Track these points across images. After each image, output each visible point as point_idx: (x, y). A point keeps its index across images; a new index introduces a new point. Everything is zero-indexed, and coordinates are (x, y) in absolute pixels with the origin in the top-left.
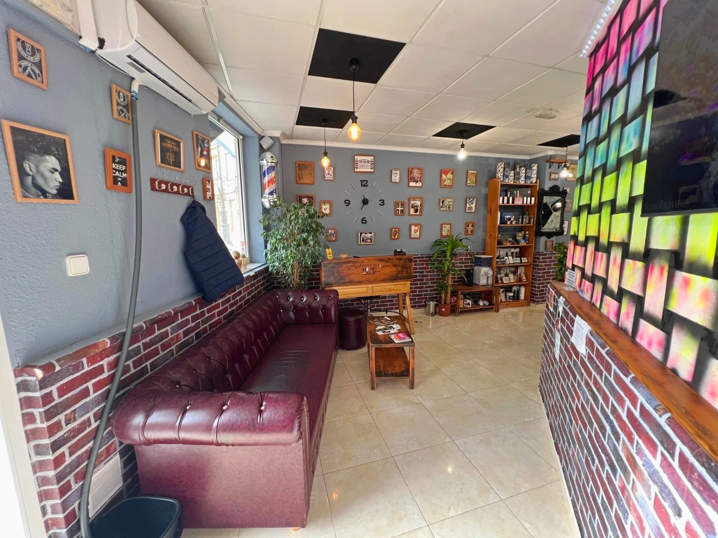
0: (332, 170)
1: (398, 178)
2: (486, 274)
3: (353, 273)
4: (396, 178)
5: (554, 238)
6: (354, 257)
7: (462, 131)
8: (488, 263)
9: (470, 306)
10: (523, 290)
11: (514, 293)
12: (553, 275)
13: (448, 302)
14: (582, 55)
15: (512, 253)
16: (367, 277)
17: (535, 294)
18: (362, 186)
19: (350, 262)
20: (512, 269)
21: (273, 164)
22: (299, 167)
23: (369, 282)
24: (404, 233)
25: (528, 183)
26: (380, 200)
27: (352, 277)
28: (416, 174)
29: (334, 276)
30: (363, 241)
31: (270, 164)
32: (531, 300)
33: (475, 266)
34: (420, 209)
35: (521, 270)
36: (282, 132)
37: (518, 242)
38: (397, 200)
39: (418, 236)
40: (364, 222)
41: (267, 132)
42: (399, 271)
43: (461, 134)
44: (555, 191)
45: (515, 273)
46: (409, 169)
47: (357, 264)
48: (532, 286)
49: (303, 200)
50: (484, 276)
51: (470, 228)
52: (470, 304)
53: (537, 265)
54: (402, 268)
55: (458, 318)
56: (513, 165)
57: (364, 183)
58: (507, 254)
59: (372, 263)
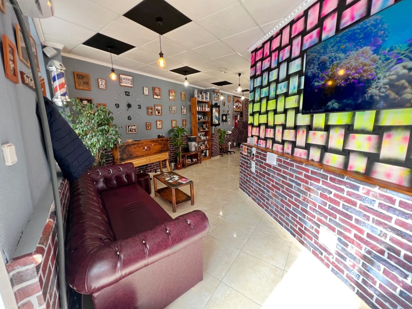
0: (104, 82)
1: (147, 92)
2: (194, 145)
3: (137, 151)
4: (146, 92)
5: (217, 127)
6: (135, 141)
7: (186, 71)
8: (194, 140)
9: (190, 162)
10: (208, 151)
11: (205, 153)
12: (218, 143)
13: (181, 161)
14: (248, 51)
15: (203, 134)
16: (146, 152)
17: (213, 153)
18: (126, 95)
19: (135, 144)
20: (203, 142)
21: (63, 71)
22: (77, 76)
23: (147, 155)
24: (154, 125)
25: (207, 101)
26: (138, 105)
27: (137, 153)
28: (157, 91)
29: (126, 154)
30: (130, 131)
31: (59, 71)
32: (211, 156)
33: (188, 142)
34: (161, 112)
35: (206, 142)
36: (65, 46)
37: (204, 129)
38: (148, 105)
39: (161, 127)
40: (130, 119)
41: (49, 42)
42: (163, 147)
43: (185, 73)
44: (216, 106)
45: (204, 144)
46: (153, 87)
47: (140, 145)
48: (211, 149)
49: (83, 102)
50: (193, 146)
51: (184, 123)
52: (190, 161)
53: (213, 140)
54: (164, 145)
55: (186, 169)
56: (201, 92)
57: (127, 94)
58: (201, 135)
59: (148, 143)
